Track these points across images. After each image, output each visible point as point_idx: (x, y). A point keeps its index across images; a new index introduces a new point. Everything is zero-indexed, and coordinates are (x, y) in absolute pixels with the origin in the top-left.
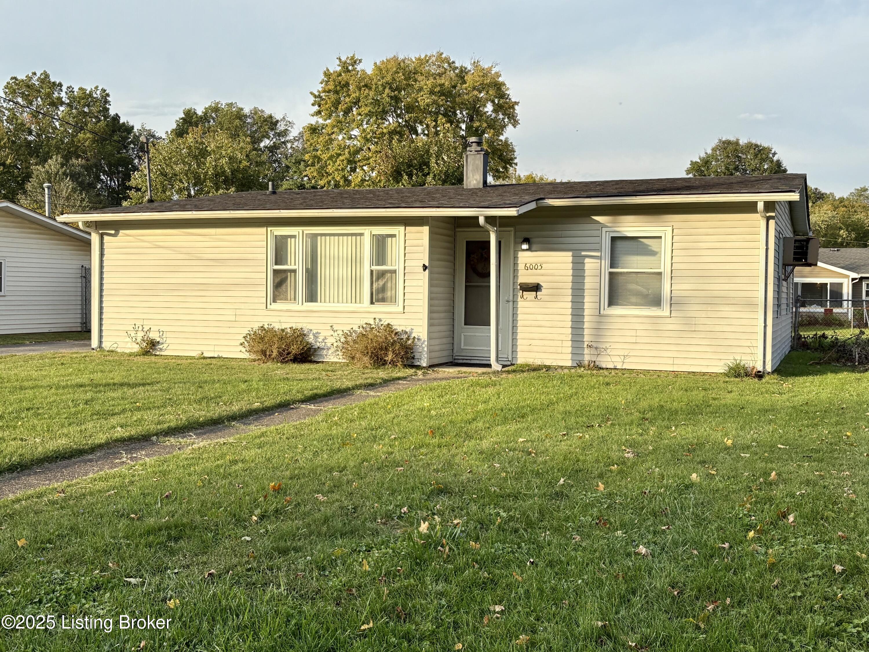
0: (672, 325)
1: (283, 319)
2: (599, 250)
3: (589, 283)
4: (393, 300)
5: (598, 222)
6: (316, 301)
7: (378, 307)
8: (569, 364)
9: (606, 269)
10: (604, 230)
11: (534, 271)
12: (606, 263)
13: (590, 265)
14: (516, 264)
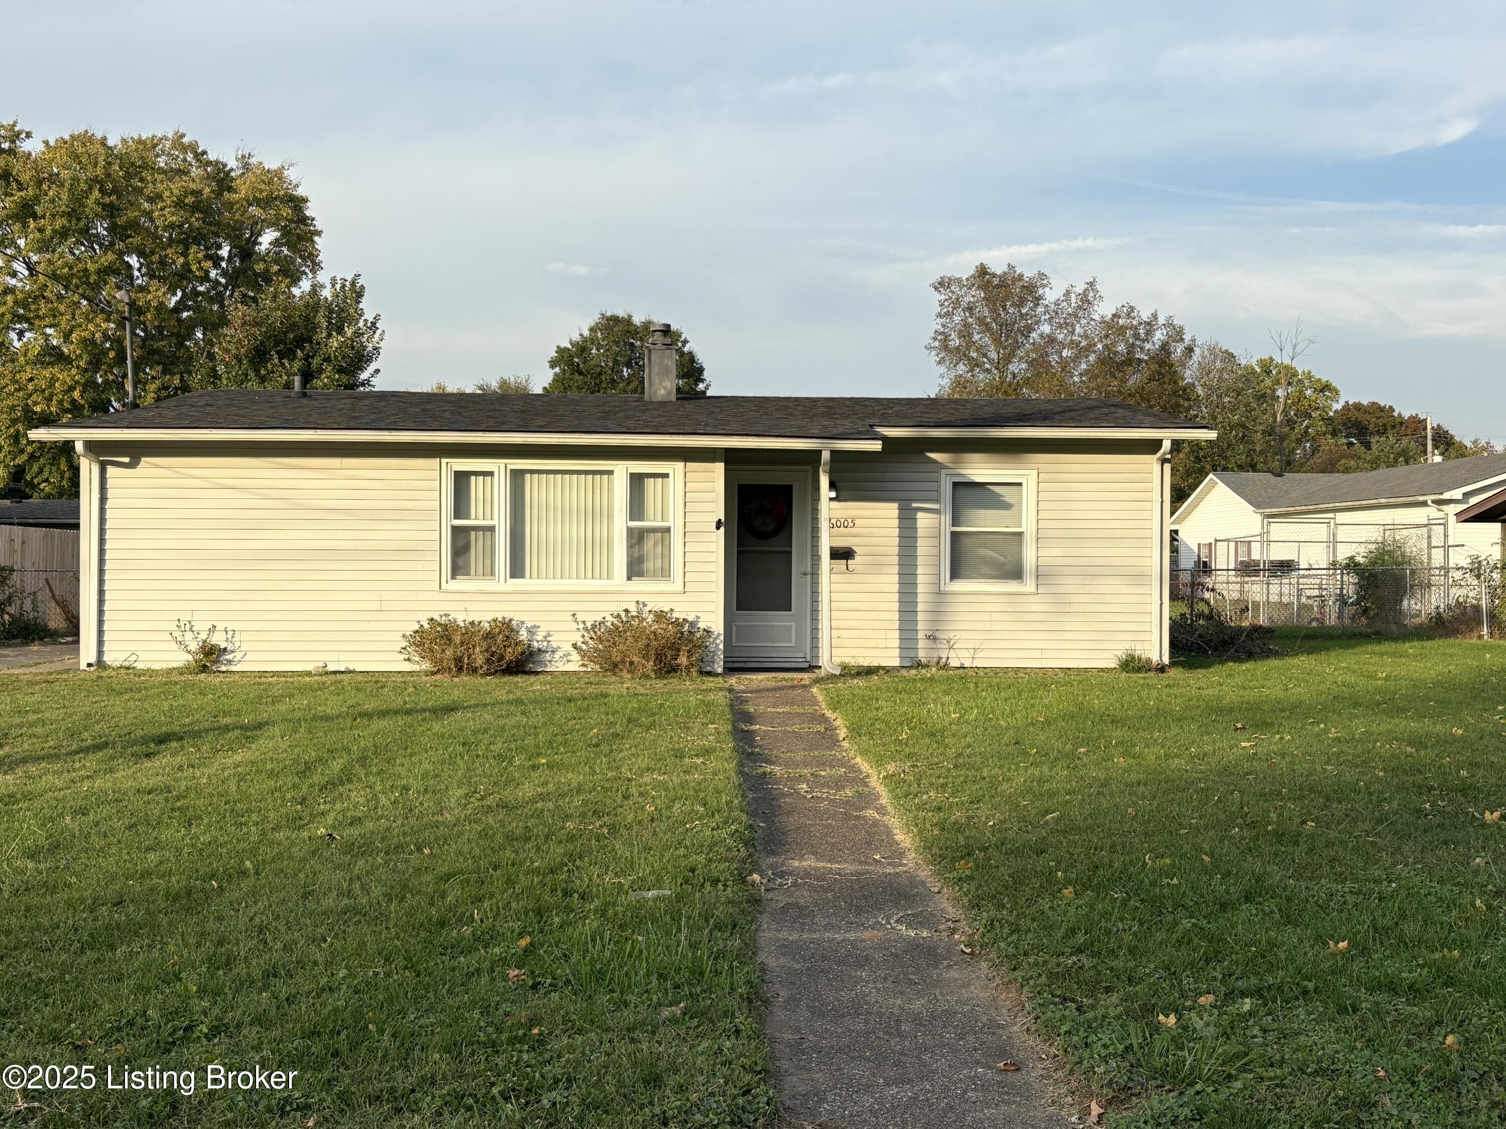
0: (1037, 605)
1: (470, 606)
2: (937, 501)
3: (923, 547)
4: (665, 573)
5: (935, 462)
6: (522, 576)
7: (638, 585)
8: (896, 663)
9: (947, 528)
10: (943, 472)
11: (842, 529)
12: (946, 519)
13: (924, 521)
14: (815, 520)
